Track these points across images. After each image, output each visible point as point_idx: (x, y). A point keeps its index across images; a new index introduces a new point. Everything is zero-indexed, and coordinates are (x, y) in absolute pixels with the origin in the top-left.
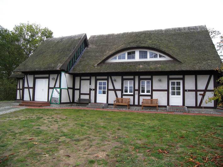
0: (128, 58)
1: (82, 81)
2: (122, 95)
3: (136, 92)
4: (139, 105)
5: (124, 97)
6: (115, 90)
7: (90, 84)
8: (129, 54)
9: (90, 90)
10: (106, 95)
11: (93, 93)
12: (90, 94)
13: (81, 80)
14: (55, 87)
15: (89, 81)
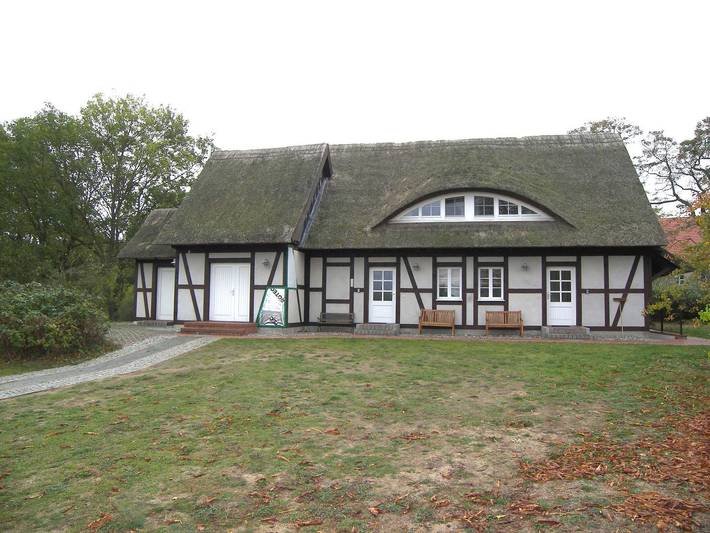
0: (448, 214)
1: (329, 269)
2: (435, 303)
3: (470, 296)
4: (475, 326)
5: (439, 307)
6: (416, 290)
7: (352, 276)
8: (448, 201)
9: (353, 290)
10: (394, 302)
11: (359, 298)
12: (351, 302)
13: (326, 265)
14: (269, 285)
15: (349, 268)
